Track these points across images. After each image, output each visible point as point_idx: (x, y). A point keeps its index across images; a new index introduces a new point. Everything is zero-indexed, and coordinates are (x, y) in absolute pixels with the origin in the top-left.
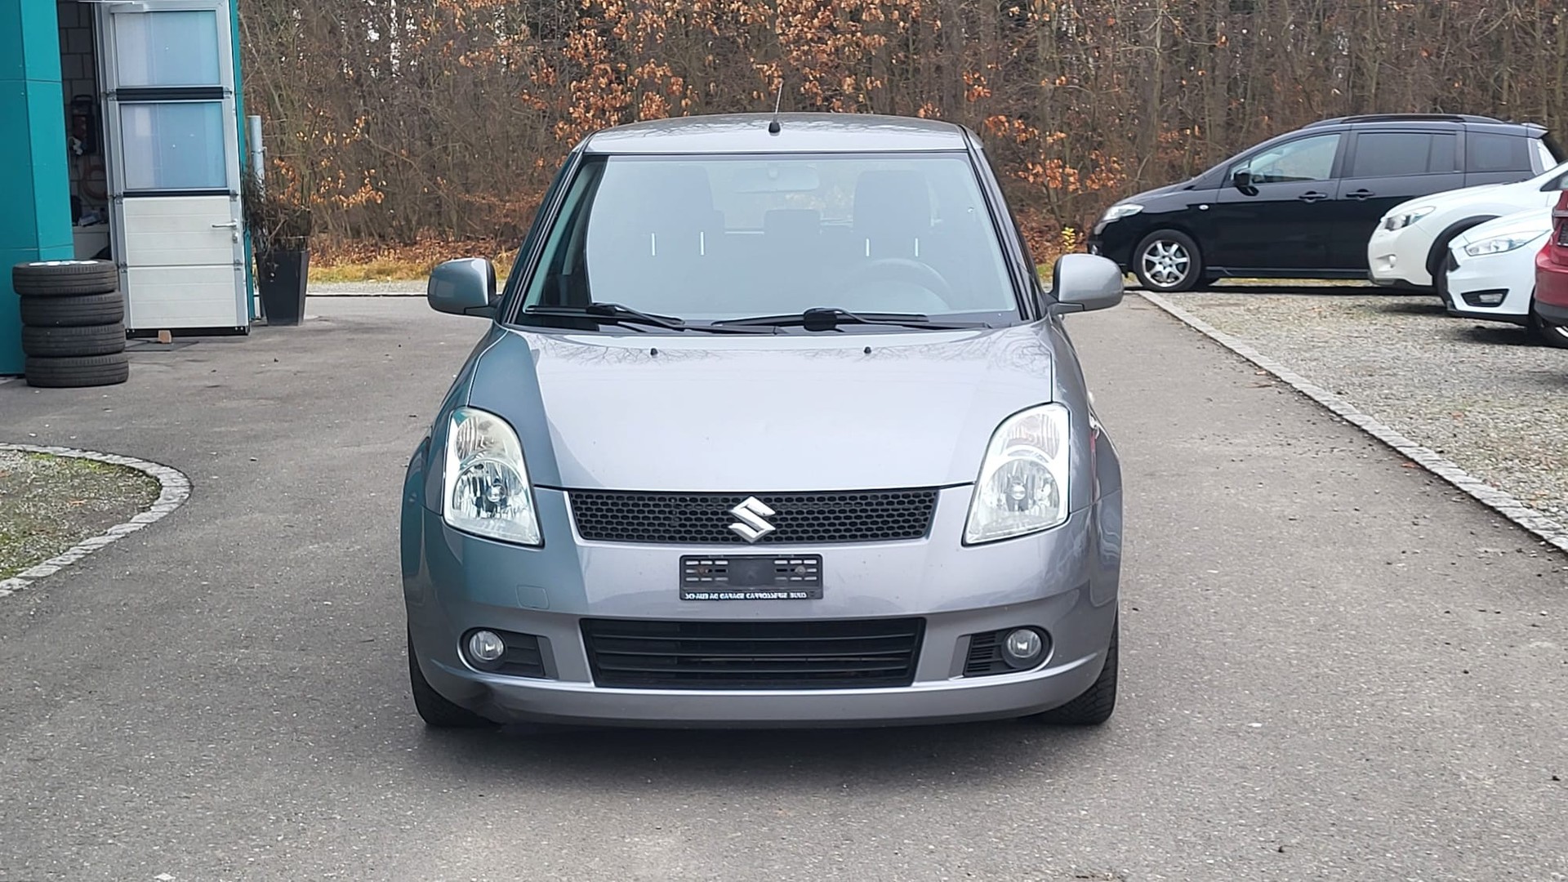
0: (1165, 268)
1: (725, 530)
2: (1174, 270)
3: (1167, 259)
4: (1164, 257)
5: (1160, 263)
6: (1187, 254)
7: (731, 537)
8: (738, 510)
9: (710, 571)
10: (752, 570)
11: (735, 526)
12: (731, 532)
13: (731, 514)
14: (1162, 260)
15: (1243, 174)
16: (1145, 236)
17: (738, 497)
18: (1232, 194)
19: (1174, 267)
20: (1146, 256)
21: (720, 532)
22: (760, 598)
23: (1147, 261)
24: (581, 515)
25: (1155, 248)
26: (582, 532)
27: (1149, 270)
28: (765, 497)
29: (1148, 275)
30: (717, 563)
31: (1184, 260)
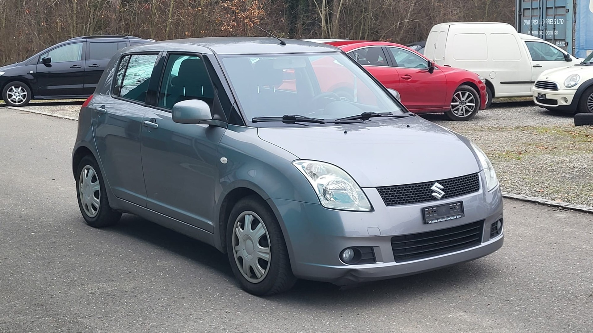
0: (16, 97)
1: (431, 196)
2: (21, 97)
3: (17, 93)
4: (16, 93)
5: (14, 95)
6: (25, 91)
7: (433, 198)
8: (433, 188)
9: (432, 212)
10: (443, 210)
11: (434, 194)
12: (433, 196)
13: (431, 190)
14: (15, 94)
15: (47, 59)
16: (7, 84)
17: (432, 183)
18: (42, 68)
19: (20, 96)
20: (8, 92)
21: (430, 197)
22: (449, 220)
23: (8, 94)
24: (384, 197)
25: (12, 89)
26: (386, 203)
27: (10, 98)
28: (440, 182)
29: (9, 100)
30: (434, 208)
31: (24, 93)
